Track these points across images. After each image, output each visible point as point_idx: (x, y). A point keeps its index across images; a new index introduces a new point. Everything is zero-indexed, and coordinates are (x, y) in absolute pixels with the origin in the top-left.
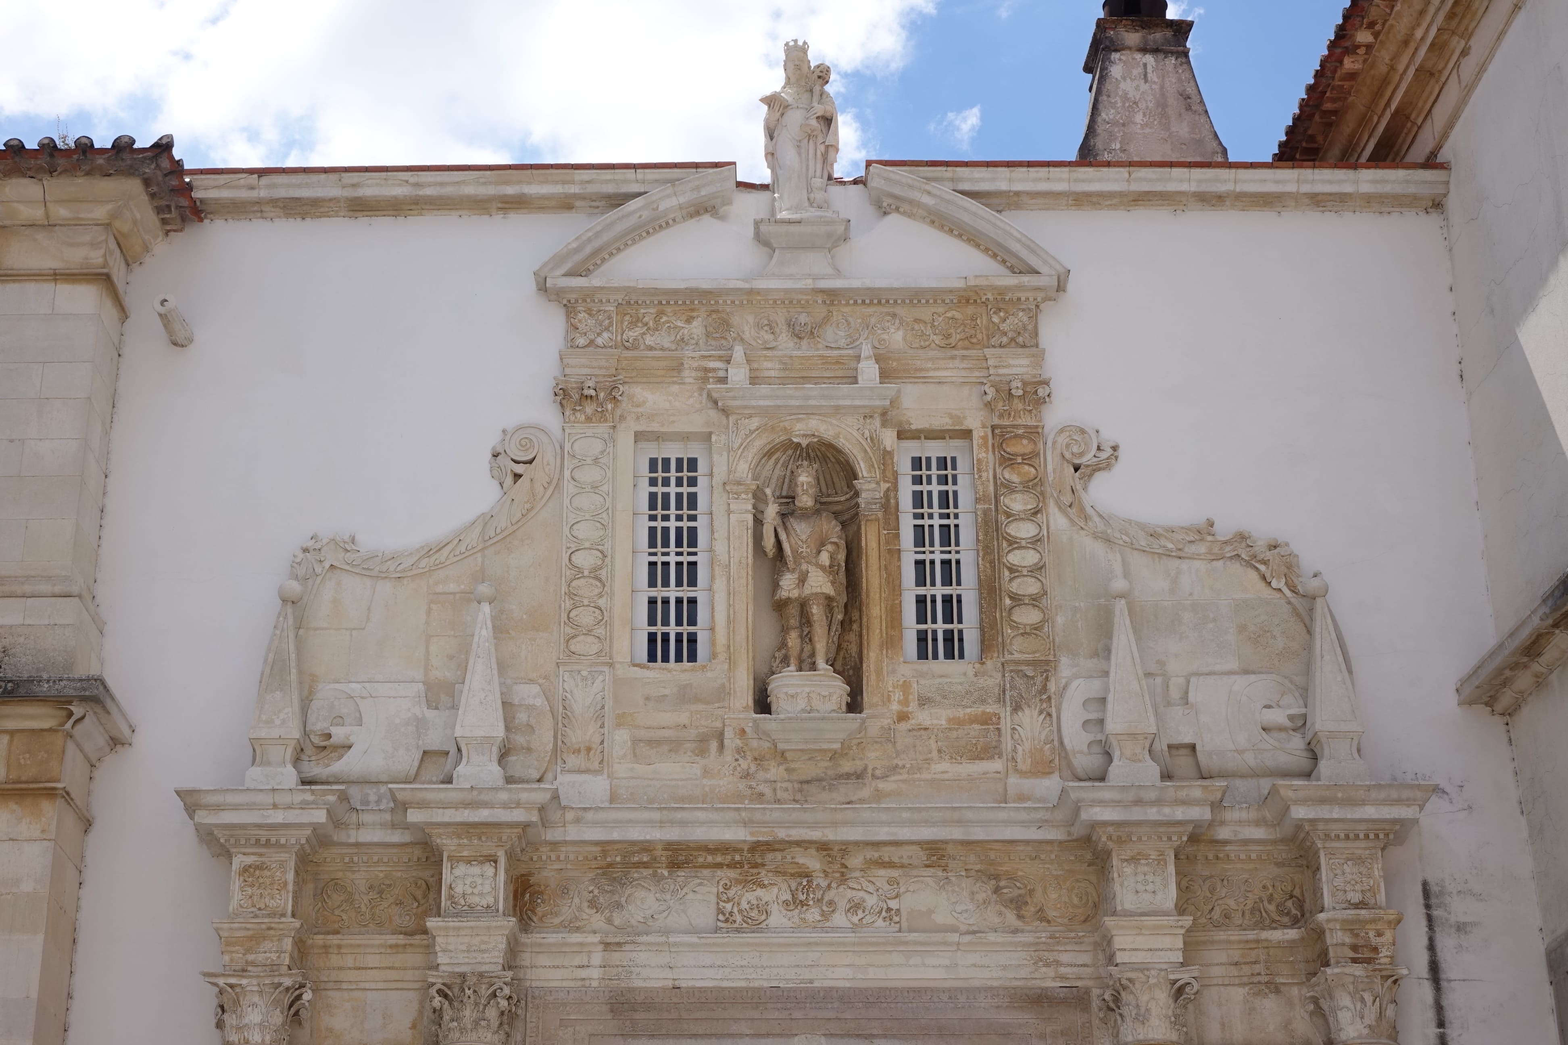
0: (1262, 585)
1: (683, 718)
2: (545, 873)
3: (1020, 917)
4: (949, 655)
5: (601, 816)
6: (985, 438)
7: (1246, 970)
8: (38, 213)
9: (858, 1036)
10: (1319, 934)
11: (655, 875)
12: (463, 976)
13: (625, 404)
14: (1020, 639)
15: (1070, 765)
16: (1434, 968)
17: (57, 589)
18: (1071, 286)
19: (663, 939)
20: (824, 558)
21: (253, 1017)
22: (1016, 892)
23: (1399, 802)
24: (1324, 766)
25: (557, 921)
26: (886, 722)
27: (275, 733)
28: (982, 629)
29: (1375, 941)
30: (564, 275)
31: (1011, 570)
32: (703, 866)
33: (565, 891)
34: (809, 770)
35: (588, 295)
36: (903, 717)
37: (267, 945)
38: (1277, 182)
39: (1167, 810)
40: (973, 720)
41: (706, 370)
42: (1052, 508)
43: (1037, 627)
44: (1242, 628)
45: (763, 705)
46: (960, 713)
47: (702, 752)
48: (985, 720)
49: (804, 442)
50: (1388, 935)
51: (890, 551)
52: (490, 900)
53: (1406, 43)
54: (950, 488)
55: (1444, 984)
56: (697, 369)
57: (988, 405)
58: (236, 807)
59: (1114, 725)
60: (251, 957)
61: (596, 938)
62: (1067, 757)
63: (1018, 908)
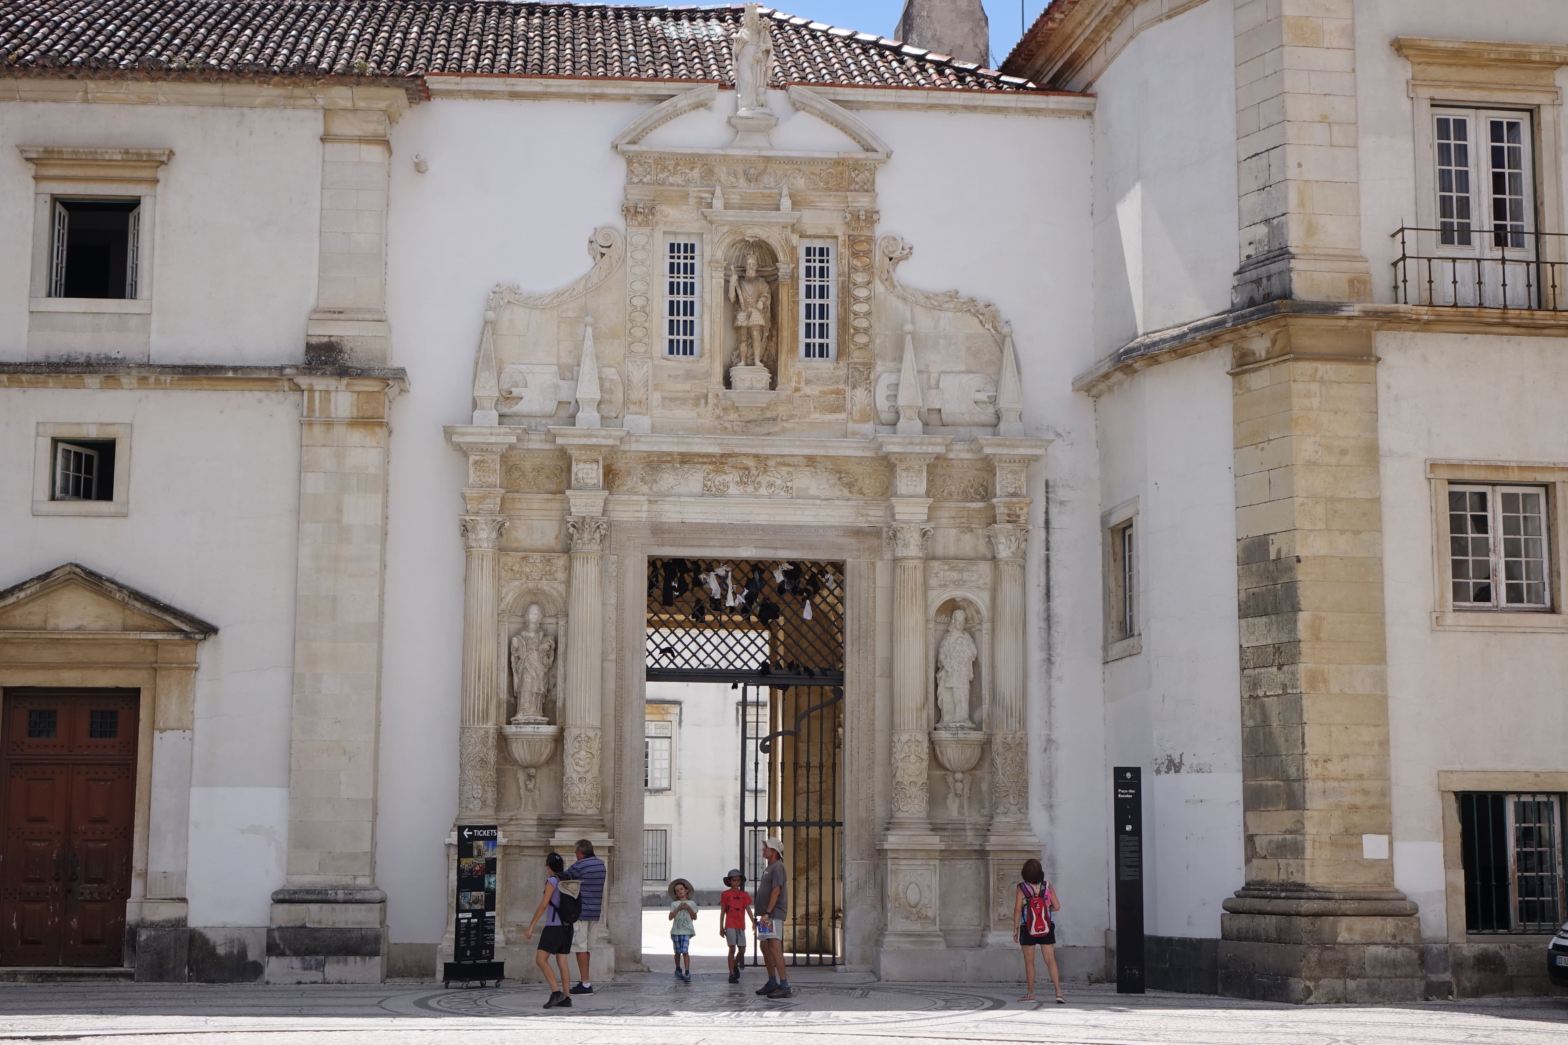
0: (980, 326)
1: (688, 387)
2: (619, 464)
3: (851, 492)
4: (821, 355)
5: (649, 439)
6: (844, 241)
7: (958, 520)
8: (349, 104)
9: (770, 548)
10: (993, 507)
11: (673, 466)
12: (584, 518)
13: (658, 216)
14: (857, 351)
15: (878, 417)
16: (1047, 522)
17: (375, 317)
18: (893, 157)
19: (677, 499)
20: (760, 305)
21: (483, 535)
22: (850, 480)
23: (1036, 446)
24: (1002, 426)
25: (625, 488)
26: (789, 393)
27: (487, 393)
28: (838, 344)
29: (1019, 512)
30: (628, 143)
31: (855, 314)
32: (697, 463)
33: (629, 473)
34: (751, 416)
35: (638, 154)
36: (797, 390)
37: (489, 501)
38: (1006, 101)
39: (924, 448)
40: (832, 392)
41: (701, 198)
42: (877, 281)
43: (866, 345)
44: (968, 349)
45: (728, 383)
46: (826, 388)
47: (697, 405)
48: (838, 392)
49: (751, 240)
50: (1025, 510)
51: (794, 302)
52: (596, 481)
53: (1081, 24)
54: (825, 265)
55: (1051, 530)
56: (696, 197)
57: (847, 223)
58: (472, 434)
59: (902, 402)
60: (481, 506)
61: (645, 498)
62: (877, 413)
63: (850, 488)
